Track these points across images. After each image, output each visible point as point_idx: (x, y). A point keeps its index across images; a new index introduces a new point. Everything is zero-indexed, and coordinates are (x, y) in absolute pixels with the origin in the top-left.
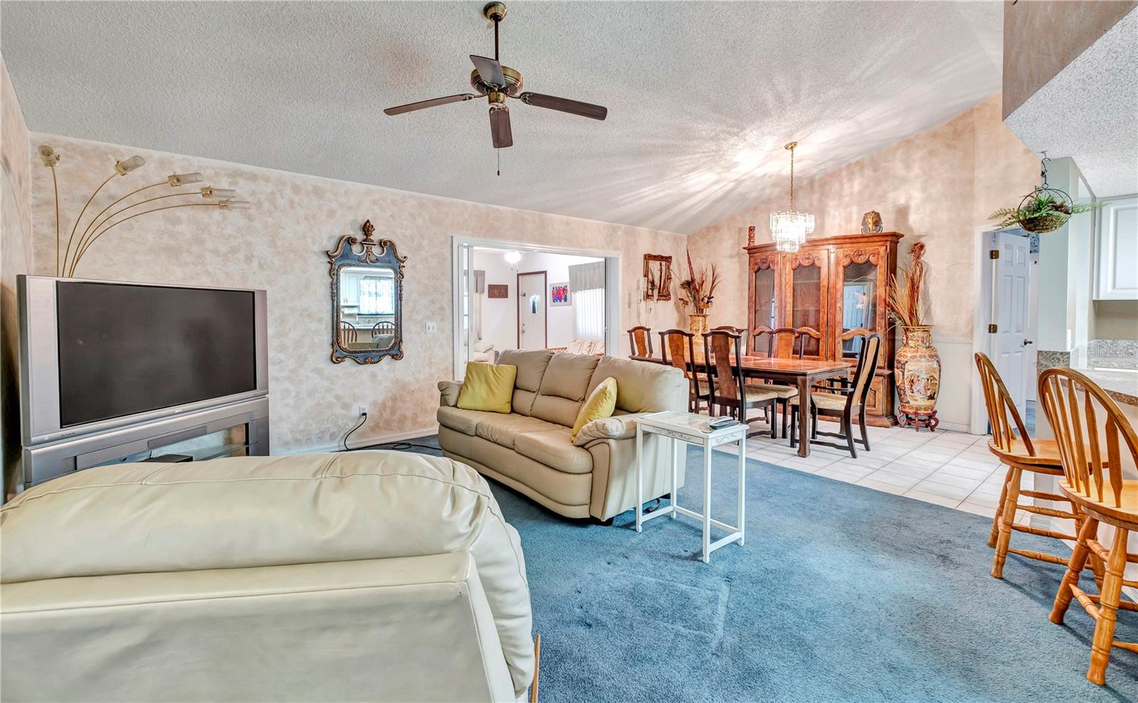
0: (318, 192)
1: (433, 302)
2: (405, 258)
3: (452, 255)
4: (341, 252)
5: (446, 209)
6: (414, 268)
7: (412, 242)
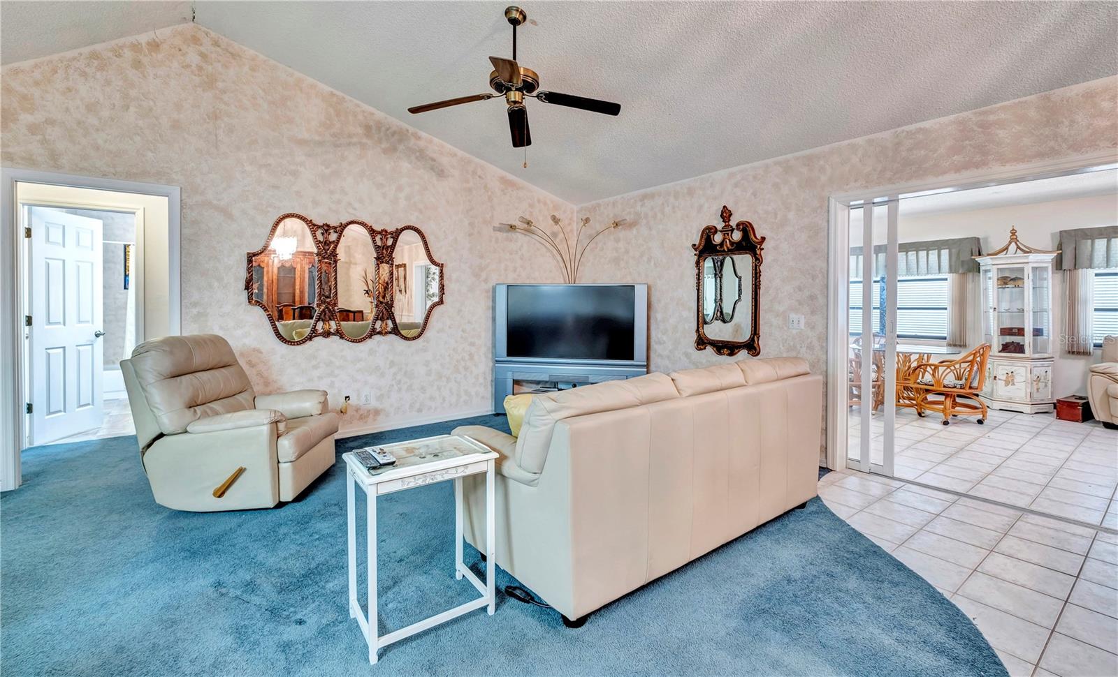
0: (691, 192)
1: (800, 289)
2: (763, 239)
3: (828, 221)
4: (703, 244)
5: (822, 162)
6: (776, 248)
7: (776, 218)
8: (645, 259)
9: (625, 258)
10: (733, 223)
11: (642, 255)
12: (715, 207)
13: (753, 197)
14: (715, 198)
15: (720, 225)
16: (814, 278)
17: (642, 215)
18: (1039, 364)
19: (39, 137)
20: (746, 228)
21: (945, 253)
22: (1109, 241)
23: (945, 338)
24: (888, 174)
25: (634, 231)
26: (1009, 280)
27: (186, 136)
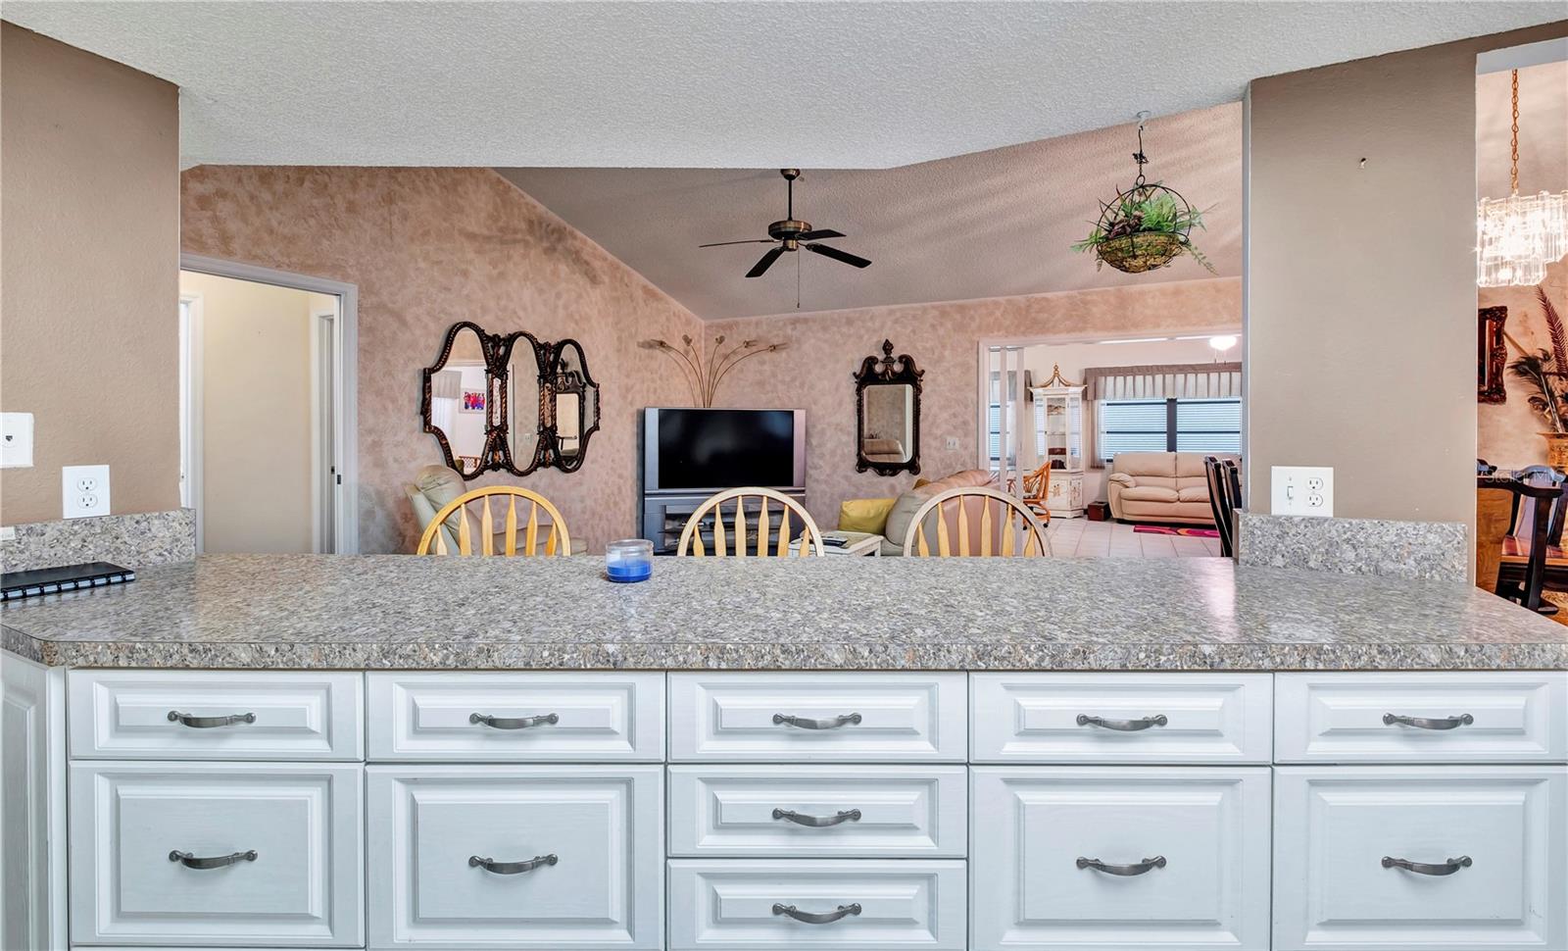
0: (850, 322)
1: (955, 416)
2: (923, 371)
3: (978, 362)
4: (865, 372)
5: (972, 312)
6: (934, 380)
7: (933, 354)
8: (797, 383)
9: (772, 381)
10: (895, 355)
11: (794, 379)
12: (875, 340)
13: (912, 335)
14: (875, 331)
15: (881, 356)
16: (966, 407)
17: (794, 339)
18: (1074, 477)
19: (209, 213)
20: (907, 361)
22: (1115, 378)
24: (1022, 329)
25: (784, 354)
26: (1054, 408)
27: (361, 221)
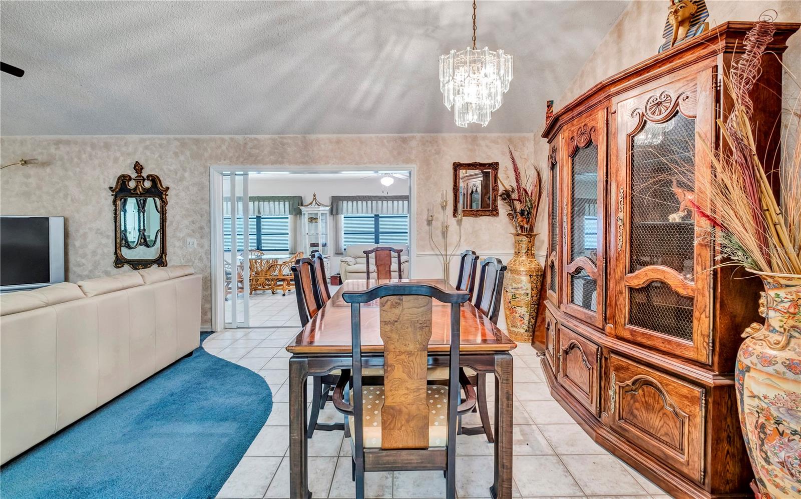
0: (107, 146)
1: (193, 223)
2: (168, 188)
3: (210, 182)
4: (119, 187)
5: (205, 145)
6: (177, 195)
7: (176, 175)
8: (61, 195)
9: (37, 192)
10: (144, 174)
11: (58, 191)
12: (129, 161)
13: (159, 159)
14: (129, 154)
15: (134, 175)
16: (201, 215)
17: (57, 157)
20: (154, 179)
21: (287, 203)
23: (288, 250)
24: (241, 159)
25: (48, 170)
26: (313, 219)
